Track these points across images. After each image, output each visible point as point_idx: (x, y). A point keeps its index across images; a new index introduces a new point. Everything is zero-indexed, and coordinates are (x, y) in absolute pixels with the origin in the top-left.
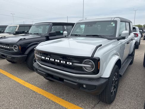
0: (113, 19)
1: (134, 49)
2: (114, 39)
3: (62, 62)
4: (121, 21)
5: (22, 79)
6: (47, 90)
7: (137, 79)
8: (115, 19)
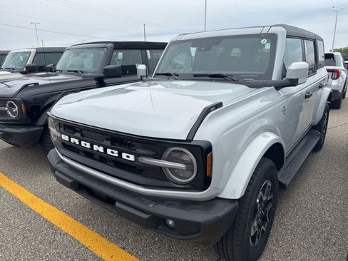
0: (265, 31)
1: (327, 110)
2: (266, 86)
3: (109, 151)
4: (288, 36)
5: (29, 189)
6: (86, 223)
7: (331, 193)
8: (273, 30)
